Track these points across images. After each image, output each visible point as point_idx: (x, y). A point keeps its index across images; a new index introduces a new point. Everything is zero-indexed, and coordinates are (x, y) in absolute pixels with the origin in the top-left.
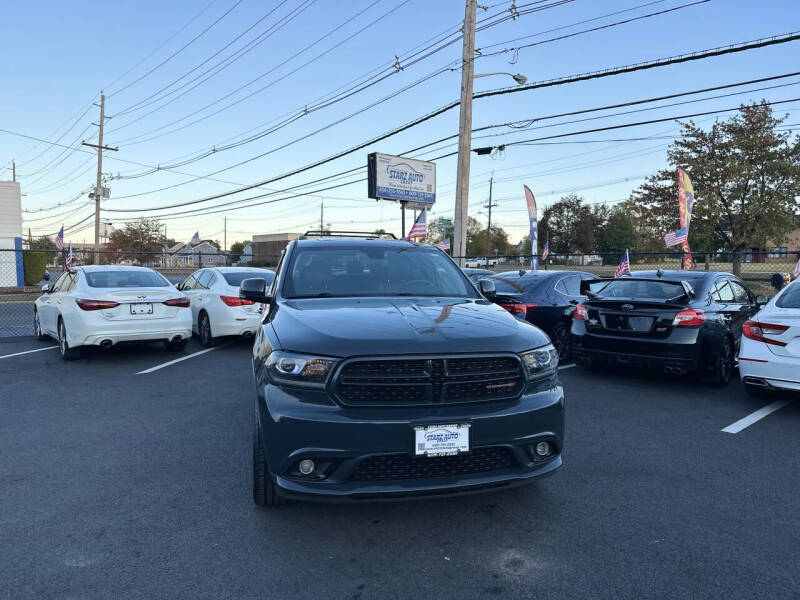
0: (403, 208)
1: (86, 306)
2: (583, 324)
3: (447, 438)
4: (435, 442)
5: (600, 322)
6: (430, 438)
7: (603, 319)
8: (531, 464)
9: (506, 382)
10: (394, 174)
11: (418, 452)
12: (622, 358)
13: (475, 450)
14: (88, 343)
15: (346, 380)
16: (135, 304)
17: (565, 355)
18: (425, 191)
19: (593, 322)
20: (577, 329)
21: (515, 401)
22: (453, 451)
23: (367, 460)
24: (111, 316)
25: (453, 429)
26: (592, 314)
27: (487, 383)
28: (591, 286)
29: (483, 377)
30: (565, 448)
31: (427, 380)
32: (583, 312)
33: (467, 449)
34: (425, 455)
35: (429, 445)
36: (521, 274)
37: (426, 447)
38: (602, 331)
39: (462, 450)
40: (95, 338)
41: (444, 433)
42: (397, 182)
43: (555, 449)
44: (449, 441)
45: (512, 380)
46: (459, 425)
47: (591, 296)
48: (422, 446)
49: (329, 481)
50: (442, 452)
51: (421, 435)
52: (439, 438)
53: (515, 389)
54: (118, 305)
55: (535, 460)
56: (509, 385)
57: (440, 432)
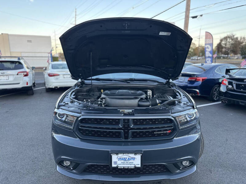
1: (50, 75)
2: (226, 87)
3: (129, 159)
4: (123, 161)
5: (233, 87)
6: (120, 159)
7: (234, 86)
8: (178, 171)
9: (166, 130)
11: (113, 165)
12: (242, 102)
13: (144, 166)
14: (51, 87)
15: (81, 126)
16: (65, 75)
17: (218, 98)
19: (230, 86)
21: (171, 140)
22: (132, 166)
23: (92, 165)
24: (57, 79)
25: (132, 155)
26: (230, 83)
27: (155, 131)
28: (230, 71)
29: (152, 128)
31: (121, 129)
32: (226, 83)
33: (140, 166)
34: (117, 167)
35: (119, 162)
37: (118, 163)
38: (234, 91)
39: (137, 166)
40: (52, 86)
41: (127, 157)
44: (130, 161)
45: (170, 130)
46: (136, 154)
47: (230, 76)
48: (115, 163)
49: (74, 171)
50: (126, 166)
51: (115, 158)
52: (125, 159)
53: (171, 134)
54: (59, 75)
55: (181, 169)
56: (168, 132)
57: (125, 157)
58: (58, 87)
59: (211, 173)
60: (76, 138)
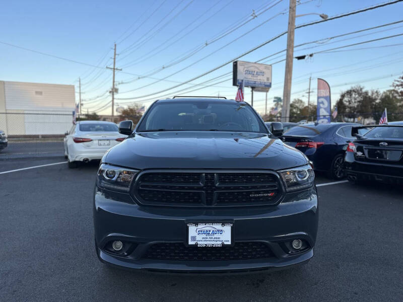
0: (252, 91)
1: (77, 141)
2: (353, 155)
3: (214, 233)
4: (204, 236)
5: (364, 154)
6: (200, 232)
7: (366, 152)
8: (286, 256)
9: (267, 192)
10: (248, 72)
11: (191, 243)
12: (378, 177)
13: (236, 243)
14: (77, 159)
15: (142, 186)
16: (101, 140)
17: (342, 174)
18: (266, 81)
19: (360, 154)
20: (348, 158)
21: (275, 208)
22: (218, 244)
23: (155, 245)
24: (88, 146)
25: (218, 226)
26: (359, 149)
27: (251, 193)
28: (360, 130)
29: (247, 188)
30: (317, 244)
31: (201, 188)
32: (353, 147)
33: (229, 243)
34: (196, 245)
35: (199, 237)
36: (316, 124)
37: (197, 240)
38: (365, 159)
39: (226, 243)
40: (80, 157)
41: (212, 229)
42: (250, 76)
43: (308, 244)
44: (216, 236)
45: (272, 191)
46: (223, 224)
47: (359, 137)
48: (194, 238)
49: (130, 257)
50: (210, 243)
51: (193, 230)
52: (207, 233)
53: (274, 198)
54: (92, 140)
55: (290, 252)
56: (270, 195)
57: (208, 229)
58: (90, 160)
59: (338, 268)
60: (134, 204)
